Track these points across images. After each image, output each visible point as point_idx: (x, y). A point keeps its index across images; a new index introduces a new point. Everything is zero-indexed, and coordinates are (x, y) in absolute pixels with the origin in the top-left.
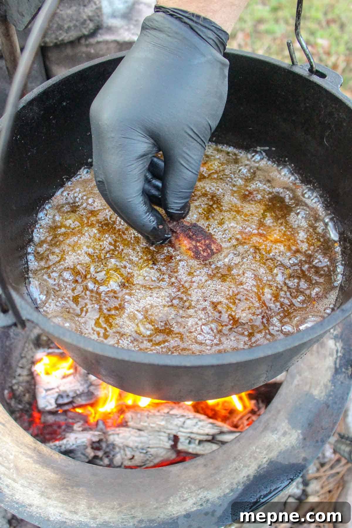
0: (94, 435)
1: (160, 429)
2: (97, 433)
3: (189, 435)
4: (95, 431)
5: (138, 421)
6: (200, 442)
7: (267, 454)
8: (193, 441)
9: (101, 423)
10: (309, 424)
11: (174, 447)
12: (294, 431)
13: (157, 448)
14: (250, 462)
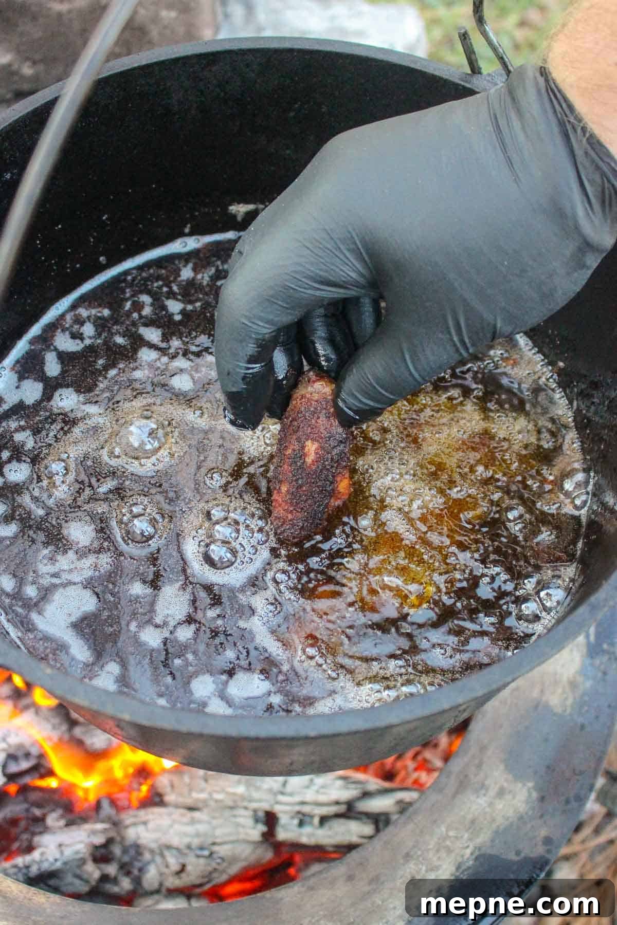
0: (94, 832)
1: (235, 801)
2: (99, 826)
3: (297, 808)
4: (96, 822)
5: (185, 790)
6: (324, 820)
7: (470, 839)
8: (307, 819)
9: (105, 804)
10: (548, 767)
11: (269, 836)
12: (520, 785)
13: (232, 842)
14: (439, 858)
